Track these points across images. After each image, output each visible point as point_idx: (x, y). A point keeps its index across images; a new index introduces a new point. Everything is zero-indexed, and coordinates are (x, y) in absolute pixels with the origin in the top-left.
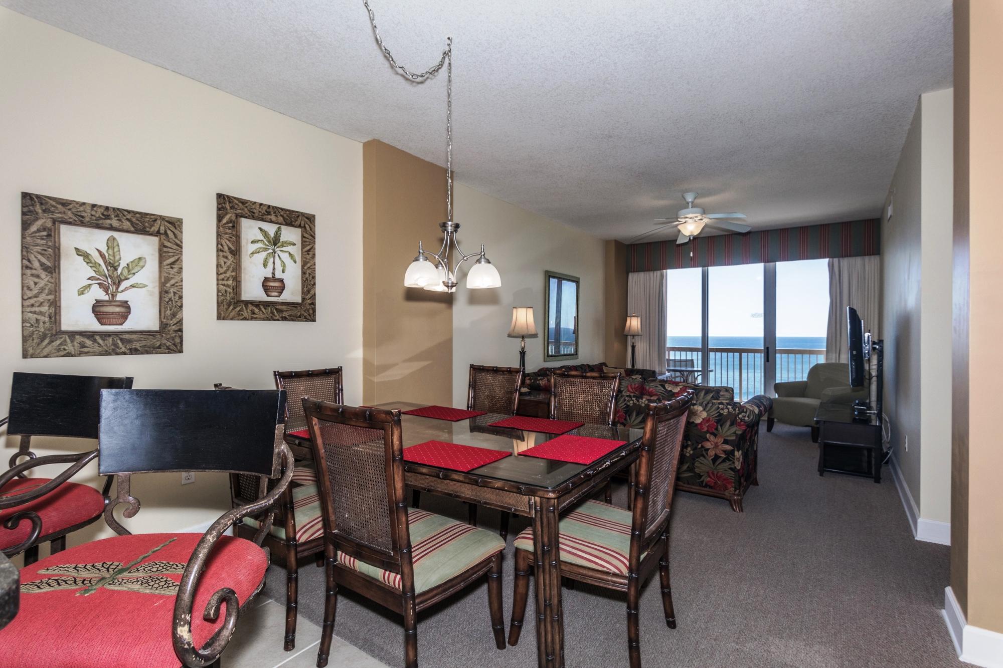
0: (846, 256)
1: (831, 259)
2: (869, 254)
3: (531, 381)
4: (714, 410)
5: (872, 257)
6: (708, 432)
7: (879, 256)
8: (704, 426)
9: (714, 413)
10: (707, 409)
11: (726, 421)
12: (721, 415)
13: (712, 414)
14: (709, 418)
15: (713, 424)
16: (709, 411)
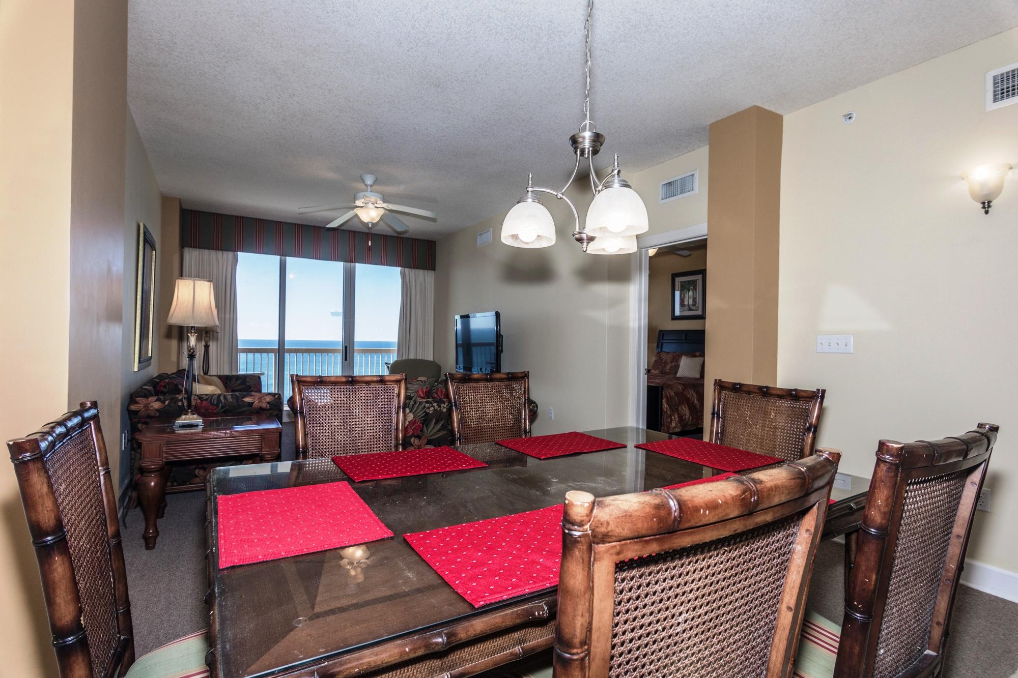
0: (414, 268)
1: (403, 268)
2: (429, 269)
3: (163, 402)
4: (420, 411)
5: (430, 271)
6: (413, 435)
7: (433, 272)
8: (409, 430)
9: (421, 414)
10: (413, 411)
11: (432, 420)
12: (427, 414)
13: (418, 415)
14: (416, 420)
15: (419, 425)
16: (415, 411)
